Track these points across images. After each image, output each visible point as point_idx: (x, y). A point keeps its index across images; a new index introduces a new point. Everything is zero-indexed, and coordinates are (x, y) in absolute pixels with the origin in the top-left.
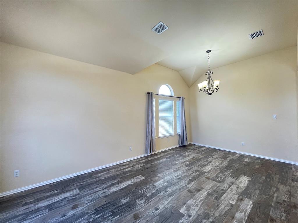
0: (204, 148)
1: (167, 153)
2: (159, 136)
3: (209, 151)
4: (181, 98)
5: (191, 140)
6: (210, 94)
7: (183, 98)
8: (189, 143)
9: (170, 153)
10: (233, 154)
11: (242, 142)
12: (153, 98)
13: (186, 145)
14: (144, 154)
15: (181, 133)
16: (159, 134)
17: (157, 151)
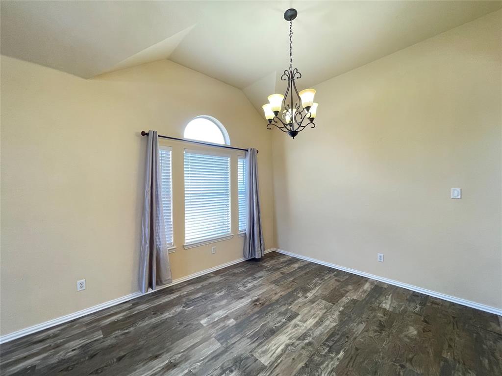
0: (296, 266)
1: (201, 284)
2: (186, 241)
3: (306, 274)
4: (249, 151)
5: (276, 245)
6: (294, 134)
7: (254, 153)
8: (267, 251)
9: (210, 283)
10: (359, 281)
11: (379, 254)
12: (159, 146)
13: (260, 257)
14: (132, 292)
15: (247, 232)
16: (186, 238)
17: (175, 282)
